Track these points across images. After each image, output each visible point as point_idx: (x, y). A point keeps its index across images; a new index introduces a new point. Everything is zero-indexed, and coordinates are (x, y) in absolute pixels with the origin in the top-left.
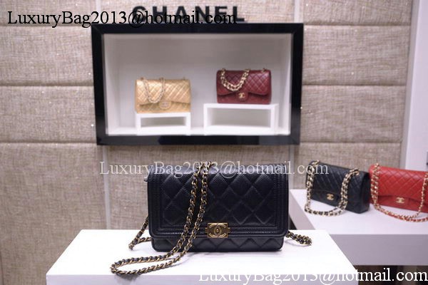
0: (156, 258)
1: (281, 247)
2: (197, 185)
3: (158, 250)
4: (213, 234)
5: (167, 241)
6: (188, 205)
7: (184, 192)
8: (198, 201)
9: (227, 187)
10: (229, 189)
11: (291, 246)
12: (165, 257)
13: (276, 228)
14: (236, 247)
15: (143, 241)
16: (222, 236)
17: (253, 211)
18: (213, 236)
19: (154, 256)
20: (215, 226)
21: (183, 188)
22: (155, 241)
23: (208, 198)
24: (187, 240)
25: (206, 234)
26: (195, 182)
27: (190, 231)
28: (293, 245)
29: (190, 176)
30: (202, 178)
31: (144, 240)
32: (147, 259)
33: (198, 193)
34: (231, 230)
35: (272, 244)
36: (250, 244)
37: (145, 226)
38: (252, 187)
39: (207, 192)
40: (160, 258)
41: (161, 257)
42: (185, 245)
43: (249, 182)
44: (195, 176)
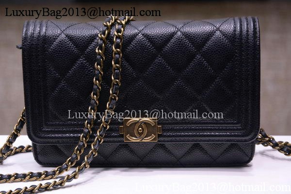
0: (40, 175)
1: (251, 159)
2: (105, 53)
3: (43, 164)
4: (133, 135)
5: (56, 148)
6: (90, 87)
7: (82, 67)
8: (106, 81)
9: (154, 57)
10: (159, 60)
11: (270, 160)
12: (54, 173)
13: (239, 126)
14: (172, 158)
15: (21, 152)
16: (148, 140)
17: (199, 97)
18: (134, 140)
19: (35, 171)
20: (136, 123)
21: (81, 60)
22: (38, 150)
23: (123, 76)
24: (89, 147)
25: (122, 136)
26: (100, 48)
27: (94, 130)
28: (273, 157)
29: (93, 38)
30: (112, 42)
31: (21, 150)
32: (24, 176)
33: (107, 67)
34: (164, 130)
35: (235, 154)
36: (197, 155)
37: (21, 124)
38: (198, 56)
39: (121, 66)
40: (47, 176)
41: (47, 174)
42: (86, 152)
43: (193, 49)
44: (101, 39)
